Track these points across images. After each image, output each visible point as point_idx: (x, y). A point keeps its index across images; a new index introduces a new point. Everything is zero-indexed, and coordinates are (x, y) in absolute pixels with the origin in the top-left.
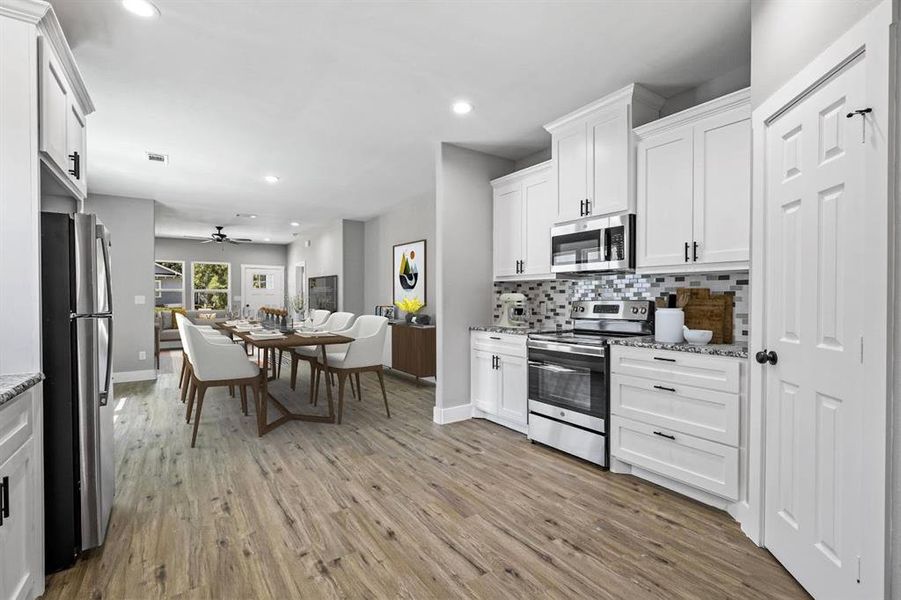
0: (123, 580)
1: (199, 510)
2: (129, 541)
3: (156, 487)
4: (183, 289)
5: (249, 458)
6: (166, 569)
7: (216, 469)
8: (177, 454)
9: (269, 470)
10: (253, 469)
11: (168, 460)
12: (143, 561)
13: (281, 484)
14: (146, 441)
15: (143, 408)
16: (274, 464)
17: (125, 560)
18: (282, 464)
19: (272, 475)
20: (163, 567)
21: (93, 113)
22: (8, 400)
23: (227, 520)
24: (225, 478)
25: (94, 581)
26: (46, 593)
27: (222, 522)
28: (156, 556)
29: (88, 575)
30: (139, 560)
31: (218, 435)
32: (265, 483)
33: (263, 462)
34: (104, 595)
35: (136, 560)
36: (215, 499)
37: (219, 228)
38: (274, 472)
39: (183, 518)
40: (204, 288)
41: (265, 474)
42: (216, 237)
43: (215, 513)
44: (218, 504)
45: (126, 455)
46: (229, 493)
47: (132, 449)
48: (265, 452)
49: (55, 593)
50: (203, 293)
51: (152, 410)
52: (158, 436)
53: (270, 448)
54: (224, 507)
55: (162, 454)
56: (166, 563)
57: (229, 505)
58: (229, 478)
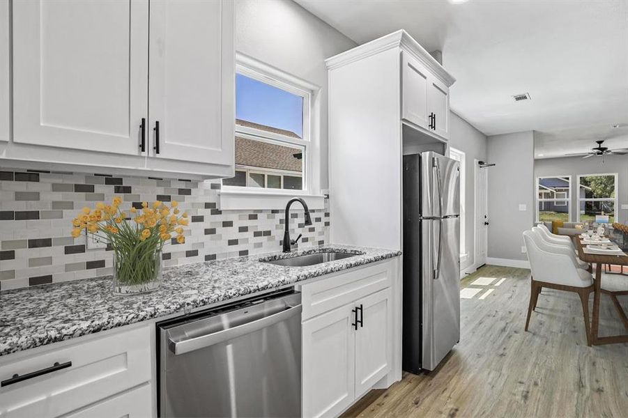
0: (432, 402)
1: (504, 385)
2: (450, 378)
3: (486, 351)
4: (570, 199)
5: (573, 362)
6: (458, 413)
7: (537, 359)
8: (515, 332)
9: (588, 385)
10: (571, 375)
11: (507, 333)
12: (449, 397)
13: (592, 405)
14: (500, 313)
15: (512, 289)
16: (597, 381)
17: (442, 389)
18: (606, 384)
19: (588, 391)
20: (457, 410)
21: (455, 83)
22: (367, 263)
23: (519, 407)
24: (540, 370)
25: (420, 391)
26: (401, 381)
27: (514, 406)
28: (457, 400)
29: (421, 385)
30: (448, 395)
31: (555, 328)
32: (576, 394)
33: (586, 373)
34: (420, 402)
35: (446, 394)
36: (520, 383)
37: (600, 142)
38: (592, 389)
39: (490, 384)
40: (607, 197)
41: (580, 385)
42: (596, 151)
43: (514, 395)
44: (522, 388)
45: (483, 318)
46: (536, 384)
47: (489, 316)
48: (594, 364)
49: (404, 384)
50: (607, 202)
51: (517, 293)
52: (510, 312)
53: (602, 363)
54: (525, 393)
55: (505, 327)
56: (460, 409)
57: (529, 395)
58: (543, 371)
